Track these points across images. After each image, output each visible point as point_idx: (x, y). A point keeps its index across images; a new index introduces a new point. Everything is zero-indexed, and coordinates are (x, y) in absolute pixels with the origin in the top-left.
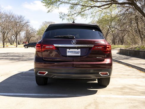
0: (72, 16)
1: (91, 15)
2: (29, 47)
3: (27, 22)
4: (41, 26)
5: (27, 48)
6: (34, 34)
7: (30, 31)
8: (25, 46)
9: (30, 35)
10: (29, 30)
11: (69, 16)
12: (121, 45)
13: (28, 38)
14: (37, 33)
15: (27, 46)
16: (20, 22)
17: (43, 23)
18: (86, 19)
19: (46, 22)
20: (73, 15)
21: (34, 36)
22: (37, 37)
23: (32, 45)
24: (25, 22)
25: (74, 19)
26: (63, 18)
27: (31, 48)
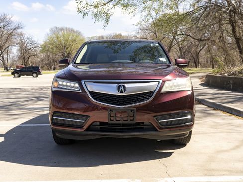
0: (105, 7)
1: (143, 6)
2: (23, 75)
3: (18, 28)
4: (48, 35)
5: (19, 76)
6: (36, 51)
7: (28, 45)
8: (13, 73)
9: (28, 53)
10: (26, 43)
11: (96, 7)
12: (195, 68)
13: (24, 58)
14: (41, 49)
15: (18, 73)
16: (4, 27)
17: (51, 30)
18: (132, 14)
19: (56, 28)
20: (105, 5)
21: (36, 55)
22: (42, 55)
23: (28, 71)
24: (13, 27)
25: (107, 15)
26: (85, 12)
27: (25, 76)
